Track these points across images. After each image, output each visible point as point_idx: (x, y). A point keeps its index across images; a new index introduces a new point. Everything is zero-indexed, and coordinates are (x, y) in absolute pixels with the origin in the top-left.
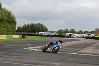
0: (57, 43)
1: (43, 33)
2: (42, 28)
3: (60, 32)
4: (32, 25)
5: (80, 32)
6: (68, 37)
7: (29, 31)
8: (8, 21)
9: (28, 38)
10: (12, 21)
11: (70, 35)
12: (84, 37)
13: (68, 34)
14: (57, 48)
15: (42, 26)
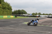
0: (36, 20)
1: (25, 15)
2: (24, 12)
3: (33, 14)
4: (19, 11)
7: (17, 14)
8: (8, 8)
9: (18, 17)
10: (10, 9)
11: (39, 16)
12: (46, 17)
14: (36, 23)
15: (24, 11)
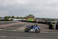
5: (18, 18)
6: (10, 21)
12: (19, 21)
13: (10, 19)
